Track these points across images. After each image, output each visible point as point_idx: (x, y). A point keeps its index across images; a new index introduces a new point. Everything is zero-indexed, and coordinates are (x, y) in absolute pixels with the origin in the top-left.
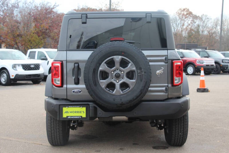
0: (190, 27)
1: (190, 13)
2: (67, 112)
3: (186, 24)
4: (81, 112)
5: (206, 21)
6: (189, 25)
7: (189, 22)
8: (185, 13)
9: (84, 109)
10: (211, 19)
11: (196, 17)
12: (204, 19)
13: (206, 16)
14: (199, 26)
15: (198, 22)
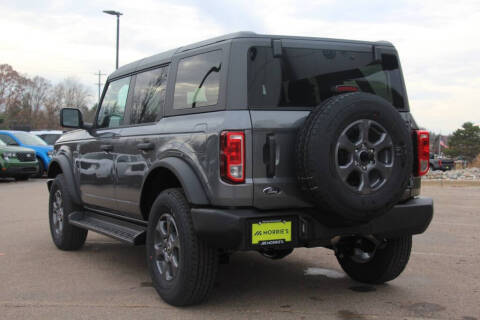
0: (14, 96)
1: (15, 74)
2: (259, 233)
3: (7, 92)
4: (282, 232)
5: (43, 87)
6: (13, 93)
7: (13, 89)
8: (5, 73)
9: (288, 225)
10: (51, 85)
11: (24, 81)
12: (39, 85)
13: (42, 80)
14: (29, 96)
15: (28, 90)
